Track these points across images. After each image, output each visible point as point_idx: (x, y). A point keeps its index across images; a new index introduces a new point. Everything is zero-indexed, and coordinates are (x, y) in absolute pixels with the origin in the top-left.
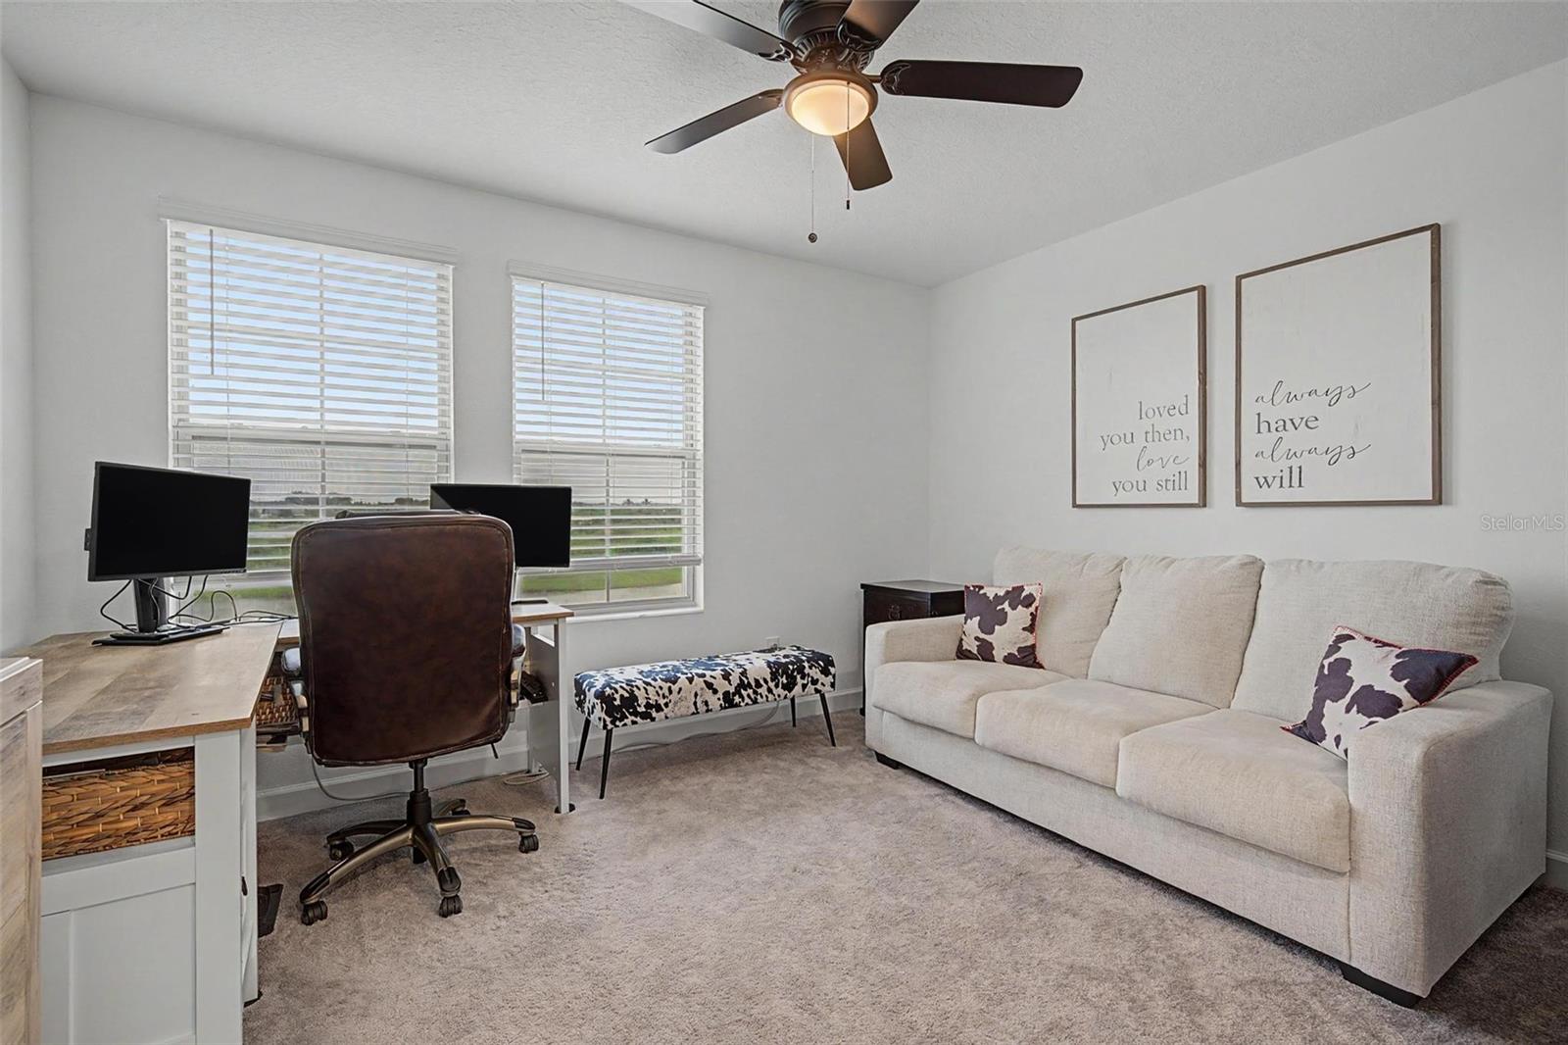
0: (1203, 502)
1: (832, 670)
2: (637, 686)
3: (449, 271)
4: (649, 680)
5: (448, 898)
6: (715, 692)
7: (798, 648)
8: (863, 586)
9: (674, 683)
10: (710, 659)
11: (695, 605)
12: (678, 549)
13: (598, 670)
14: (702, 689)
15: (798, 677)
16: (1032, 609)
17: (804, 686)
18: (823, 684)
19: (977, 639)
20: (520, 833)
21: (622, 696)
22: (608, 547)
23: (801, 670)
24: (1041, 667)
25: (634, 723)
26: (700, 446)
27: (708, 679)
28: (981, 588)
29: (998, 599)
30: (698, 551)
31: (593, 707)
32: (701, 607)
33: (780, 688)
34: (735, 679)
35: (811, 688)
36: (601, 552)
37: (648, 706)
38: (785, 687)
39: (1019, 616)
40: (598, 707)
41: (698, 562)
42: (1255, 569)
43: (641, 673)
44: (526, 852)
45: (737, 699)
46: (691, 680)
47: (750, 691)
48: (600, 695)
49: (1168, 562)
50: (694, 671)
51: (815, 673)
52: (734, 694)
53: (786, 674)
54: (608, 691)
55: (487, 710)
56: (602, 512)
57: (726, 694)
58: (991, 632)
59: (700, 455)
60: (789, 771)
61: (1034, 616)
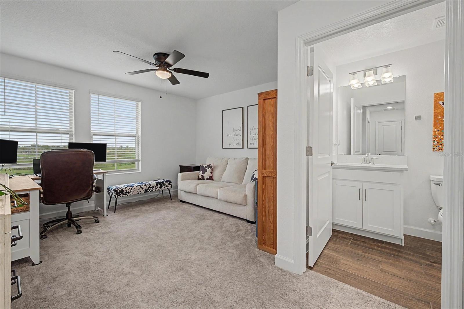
0: (243, 148)
1: (171, 184)
2: (124, 188)
3: (73, 92)
4: (127, 187)
5: (79, 231)
6: (143, 189)
7: (164, 180)
8: (180, 166)
9: (133, 187)
10: (142, 182)
11: (139, 171)
12: (135, 158)
13: (114, 185)
14: (140, 188)
15: (163, 185)
16: (212, 169)
17: (164, 187)
18: (169, 187)
19: (201, 175)
20: (95, 219)
21: (120, 190)
22: (116, 157)
23: (164, 184)
24: (213, 180)
25: (123, 196)
26: (140, 134)
27: (141, 186)
28: (203, 165)
29: (206, 167)
30: (139, 158)
31: (112, 193)
32: (140, 171)
33: (158, 188)
34: (148, 186)
35: (166, 188)
36: (115, 158)
37: (126, 192)
38: (160, 188)
39: (209, 170)
40: (114, 193)
41: (139, 161)
42: (247, 159)
43: (125, 185)
44: (97, 223)
45: (148, 190)
46: (137, 186)
47: (151, 189)
48: (114, 190)
49: (235, 159)
50: (138, 185)
51: (167, 184)
52: (147, 189)
53: (160, 185)
54: (116, 189)
55: (88, 191)
56: (114, 149)
57: (146, 189)
58: (204, 174)
59: (140, 136)
60: (160, 205)
61: (212, 170)
